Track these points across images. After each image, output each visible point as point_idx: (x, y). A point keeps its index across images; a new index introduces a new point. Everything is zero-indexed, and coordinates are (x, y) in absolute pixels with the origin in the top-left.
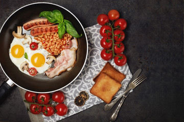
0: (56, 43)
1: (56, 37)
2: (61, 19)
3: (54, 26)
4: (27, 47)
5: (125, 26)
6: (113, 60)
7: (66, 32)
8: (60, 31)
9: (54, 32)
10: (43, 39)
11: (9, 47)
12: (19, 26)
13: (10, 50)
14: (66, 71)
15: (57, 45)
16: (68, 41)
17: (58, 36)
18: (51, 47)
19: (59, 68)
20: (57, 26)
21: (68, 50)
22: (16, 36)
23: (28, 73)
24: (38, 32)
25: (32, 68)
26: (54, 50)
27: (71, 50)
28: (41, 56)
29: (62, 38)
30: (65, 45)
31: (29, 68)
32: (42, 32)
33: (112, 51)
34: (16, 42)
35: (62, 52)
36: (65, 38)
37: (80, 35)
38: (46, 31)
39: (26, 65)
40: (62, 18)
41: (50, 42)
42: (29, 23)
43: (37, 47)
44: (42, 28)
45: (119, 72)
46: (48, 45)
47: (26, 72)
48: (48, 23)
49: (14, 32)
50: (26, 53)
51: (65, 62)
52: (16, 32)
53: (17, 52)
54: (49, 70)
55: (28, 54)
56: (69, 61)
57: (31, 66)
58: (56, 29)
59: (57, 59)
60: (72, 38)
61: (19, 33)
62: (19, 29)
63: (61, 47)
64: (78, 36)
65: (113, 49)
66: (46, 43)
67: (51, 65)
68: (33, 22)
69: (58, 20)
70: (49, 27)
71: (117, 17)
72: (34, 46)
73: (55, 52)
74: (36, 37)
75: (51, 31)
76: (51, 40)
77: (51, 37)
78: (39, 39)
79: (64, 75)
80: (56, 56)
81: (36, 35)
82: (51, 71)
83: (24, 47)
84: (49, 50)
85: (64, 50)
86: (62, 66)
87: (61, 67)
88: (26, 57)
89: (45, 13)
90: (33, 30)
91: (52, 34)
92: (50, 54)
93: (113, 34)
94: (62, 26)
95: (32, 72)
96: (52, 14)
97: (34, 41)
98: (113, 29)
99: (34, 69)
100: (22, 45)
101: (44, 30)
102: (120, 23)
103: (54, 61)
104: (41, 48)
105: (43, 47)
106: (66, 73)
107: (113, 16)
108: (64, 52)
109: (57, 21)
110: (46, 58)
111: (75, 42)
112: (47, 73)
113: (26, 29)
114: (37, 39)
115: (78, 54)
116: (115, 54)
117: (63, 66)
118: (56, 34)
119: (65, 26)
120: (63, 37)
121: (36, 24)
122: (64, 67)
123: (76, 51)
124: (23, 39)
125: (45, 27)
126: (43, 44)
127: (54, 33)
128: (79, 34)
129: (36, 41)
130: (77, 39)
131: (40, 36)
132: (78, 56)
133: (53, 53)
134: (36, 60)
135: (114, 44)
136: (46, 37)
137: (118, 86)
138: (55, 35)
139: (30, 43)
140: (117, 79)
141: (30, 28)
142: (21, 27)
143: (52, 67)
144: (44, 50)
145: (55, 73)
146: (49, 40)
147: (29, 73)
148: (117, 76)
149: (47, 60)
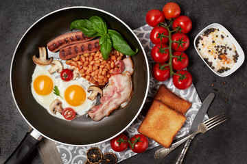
0: (99, 67)
1: (99, 57)
2: (103, 30)
3: (94, 41)
4: (56, 78)
5: (189, 27)
6: (171, 80)
7: (113, 49)
8: (103, 48)
9: (95, 50)
10: (79, 63)
11: (30, 80)
12: (42, 46)
13: (32, 84)
14: (119, 107)
15: (101, 70)
16: (118, 62)
17: (101, 55)
18: (93, 74)
19: (108, 104)
20: (97, 40)
21: (119, 76)
22: (38, 63)
23: (61, 117)
24: (70, 54)
25: (67, 109)
26: (98, 79)
27: (124, 75)
28: (80, 89)
29: (108, 58)
30: (114, 68)
31: (62, 109)
32: (76, 52)
33: (168, 67)
34: (39, 71)
35: (110, 79)
36: (113, 58)
37: (135, 51)
38: (83, 50)
39: (58, 104)
40: (105, 27)
41: (90, 67)
42: (56, 40)
43: (72, 76)
44: (75, 47)
45: (181, 99)
46: (88, 71)
47: (59, 115)
48: (84, 37)
49: (34, 57)
50: (56, 87)
51: (116, 95)
52: (38, 56)
53: (42, 85)
54: (94, 109)
55: (59, 88)
56: (122, 93)
57: (65, 105)
58: (97, 45)
59: (104, 91)
60: (124, 57)
61: (43, 58)
62: (42, 51)
63: (107, 72)
64: (132, 53)
65: (170, 63)
66: (85, 68)
67: (95, 101)
68: (61, 38)
69: (99, 31)
70: (86, 44)
71: (177, 13)
72: (67, 75)
73: (99, 81)
74: (69, 61)
75: (90, 49)
76: (92, 63)
77: (91, 58)
78: (73, 63)
79: (116, 114)
80: (101, 87)
81: (69, 57)
82: (96, 110)
83: (53, 77)
84: (91, 79)
85: (112, 77)
86: (111, 100)
87: (111, 103)
88: (57, 93)
89: (78, 23)
90: (63, 51)
91: (92, 54)
92: (92, 84)
93: (171, 41)
94: (106, 40)
95: (67, 115)
96: (89, 23)
97: (66, 66)
98: (170, 32)
99: (70, 110)
100: (49, 75)
101: (79, 49)
102: (182, 23)
103: (99, 94)
104: (78, 76)
105: (81, 75)
106: (120, 111)
107: (170, 12)
108: (113, 79)
109: (96, 33)
110: (86, 91)
111: (128, 62)
112: (91, 115)
113: (51, 50)
114: (70, 64)
115: (135, 80)
116: (175, 71)
117: (115, 101)
118: (98, 52)
119: (111, 39)
120: (110, 57)
121: (66, 41)
122: (115, 103)
123: (132, 76)
124: (50, 66)
125: (81, 45)
126: (80, 70)
127: (96, 52)
128: (133, 49)
129: (70, 67)
130: (131, 58)
131: (74, 59)
132: (135, 83)
133: (96, 82)
134: (72, 95)
135: (171, 56)
136: (83, 59)
137: (181, 120)
138: (97, 55)
139: (61, 70)
140: (179, 109)
141: (57, 48)
142: (44, 49)
143: (98, 105)
144: (82, 79)
145: (102, 112)
146: (89, 64)
147: (64, 116)
148: (177, 104)
149: (88, 95)
